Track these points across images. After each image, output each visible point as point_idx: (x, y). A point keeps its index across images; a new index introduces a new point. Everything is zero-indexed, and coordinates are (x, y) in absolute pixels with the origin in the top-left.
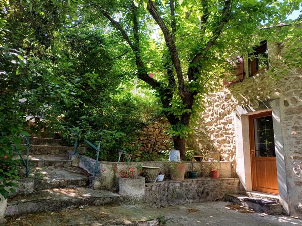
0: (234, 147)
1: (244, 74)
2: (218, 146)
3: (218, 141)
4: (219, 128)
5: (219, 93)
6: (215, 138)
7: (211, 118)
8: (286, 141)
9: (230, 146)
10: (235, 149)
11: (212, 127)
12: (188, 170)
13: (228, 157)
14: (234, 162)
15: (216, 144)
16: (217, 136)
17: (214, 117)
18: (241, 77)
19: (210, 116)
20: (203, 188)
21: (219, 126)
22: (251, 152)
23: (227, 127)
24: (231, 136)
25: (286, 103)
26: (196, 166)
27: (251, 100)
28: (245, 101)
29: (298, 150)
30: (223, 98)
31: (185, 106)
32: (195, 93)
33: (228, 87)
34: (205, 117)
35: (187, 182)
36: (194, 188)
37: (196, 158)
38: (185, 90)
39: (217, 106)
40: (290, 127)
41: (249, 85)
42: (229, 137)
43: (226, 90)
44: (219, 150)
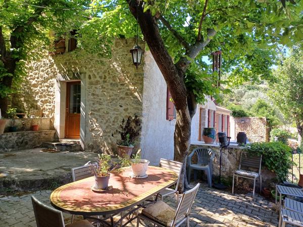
0: (54, 106)
1: (65, 48)
2: (41, 105)
3: (42, 101)
4: (43, 90)
5: (45, 60)
6: (39, 98)
7: (36, 81)
8: (87, 103)
9: (50, 106)
10: (55, 108)
11: (37, 89)
12: (9, 126)
13: (49, 114)
14: (53, 118)
15: (39, 104)
16: (41, 97)
17: (39, 80)
18: (62, 50)
19: (36, 79)
20: (22, 139)
21: (43, 88)
22: (66, 110)
23: (49, 89)
24: (52, 98)
25: (90, 77)
26: (18, 122)
27: (68, 71)
28: (64, 71)
29: (93, 109)
30: (47, 64)
31: (7, 70)
32: (18, 60)
33: (52, 56)
34: (31, 79)
35: (7, 135)
36: (14, 139)
37: (18, 116)
38: (7, 55)
39: (43, 71)
40: (90, 94)
41: (67, 58)
42: (50, 98)
43: (51, 58)
44: (42, 108)
